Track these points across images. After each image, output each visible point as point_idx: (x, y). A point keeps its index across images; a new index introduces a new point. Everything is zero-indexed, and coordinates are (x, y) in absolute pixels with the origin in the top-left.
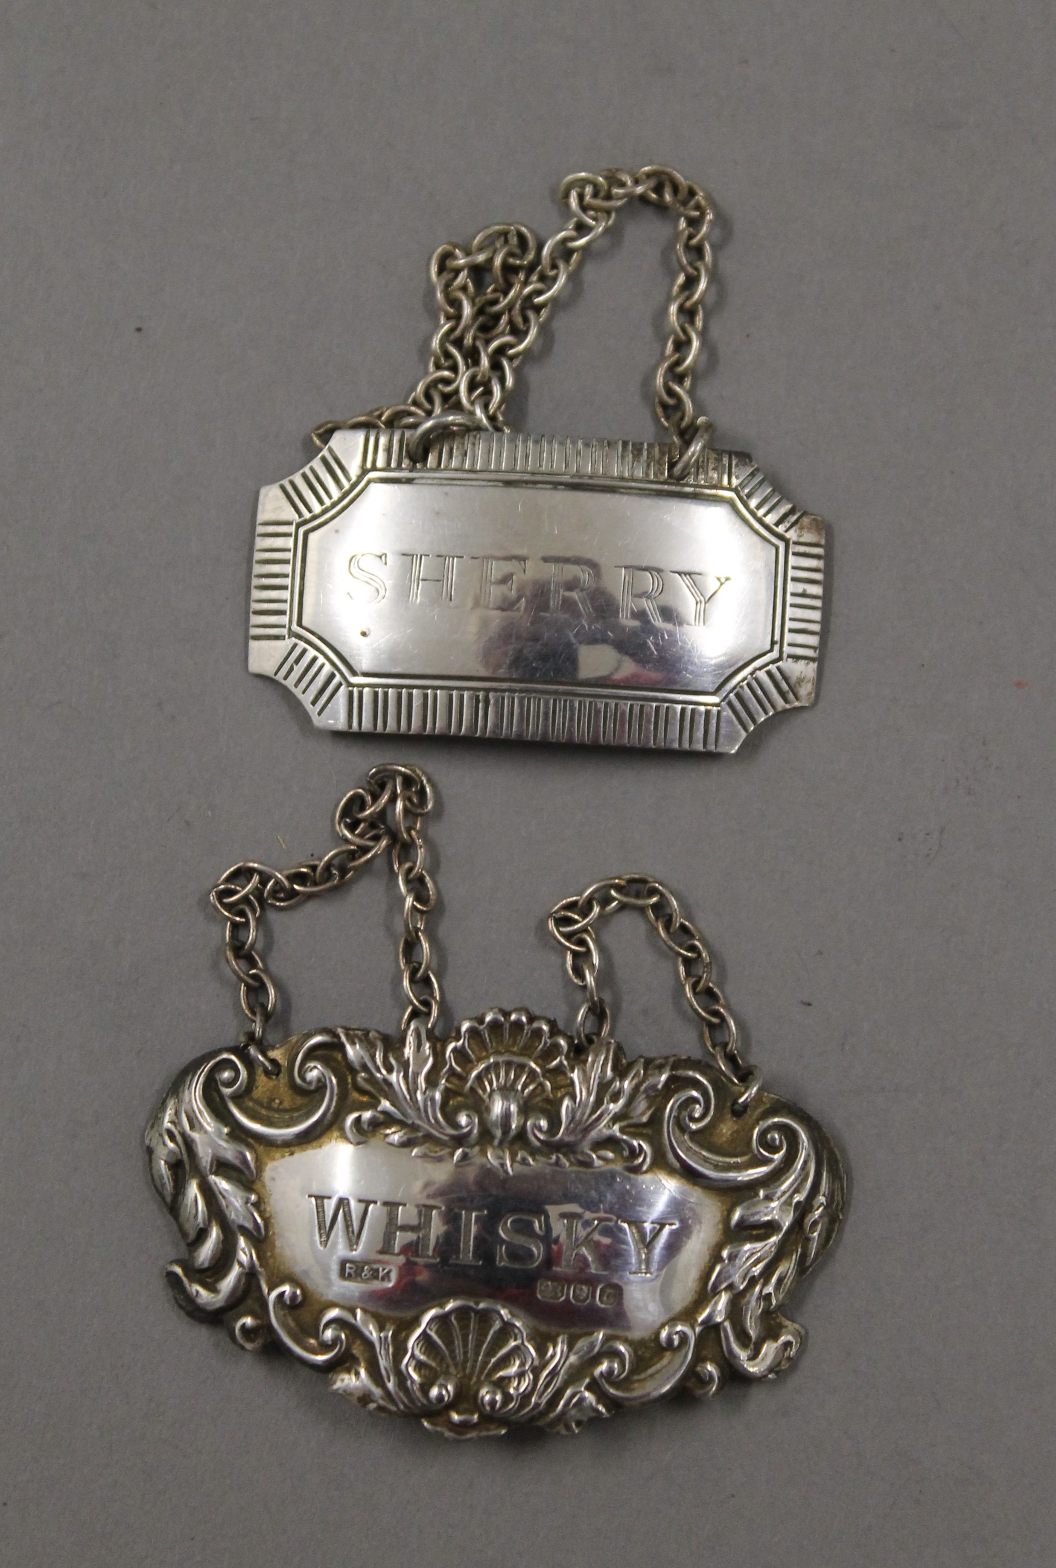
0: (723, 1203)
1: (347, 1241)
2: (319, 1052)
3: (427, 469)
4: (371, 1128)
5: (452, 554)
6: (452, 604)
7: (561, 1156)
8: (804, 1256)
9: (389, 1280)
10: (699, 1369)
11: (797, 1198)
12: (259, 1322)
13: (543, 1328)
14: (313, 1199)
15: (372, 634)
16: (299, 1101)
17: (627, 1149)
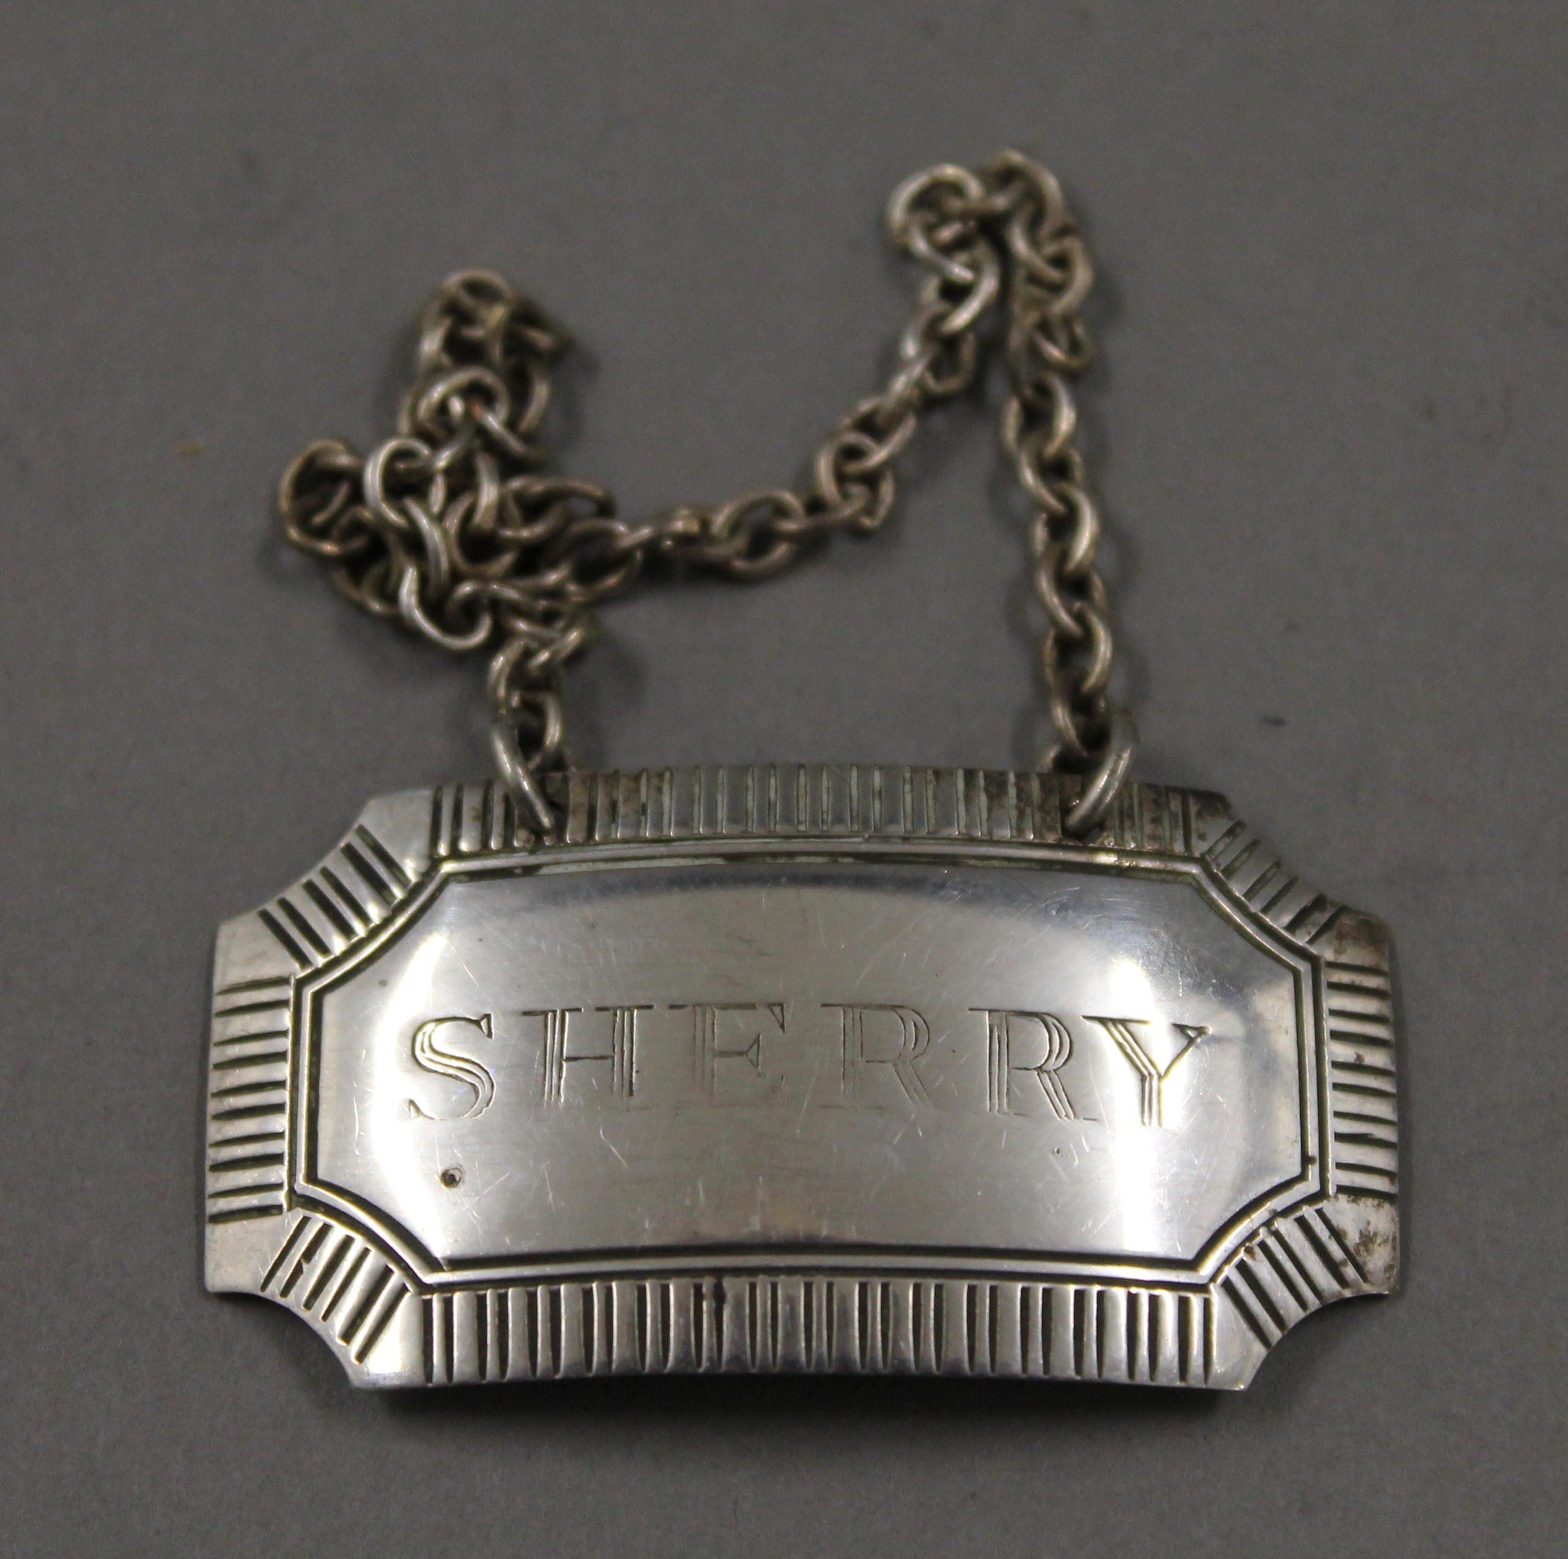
3: (567, 845)
5: (627, 1003)
6: (636, 1100)
15: (467, 1178)
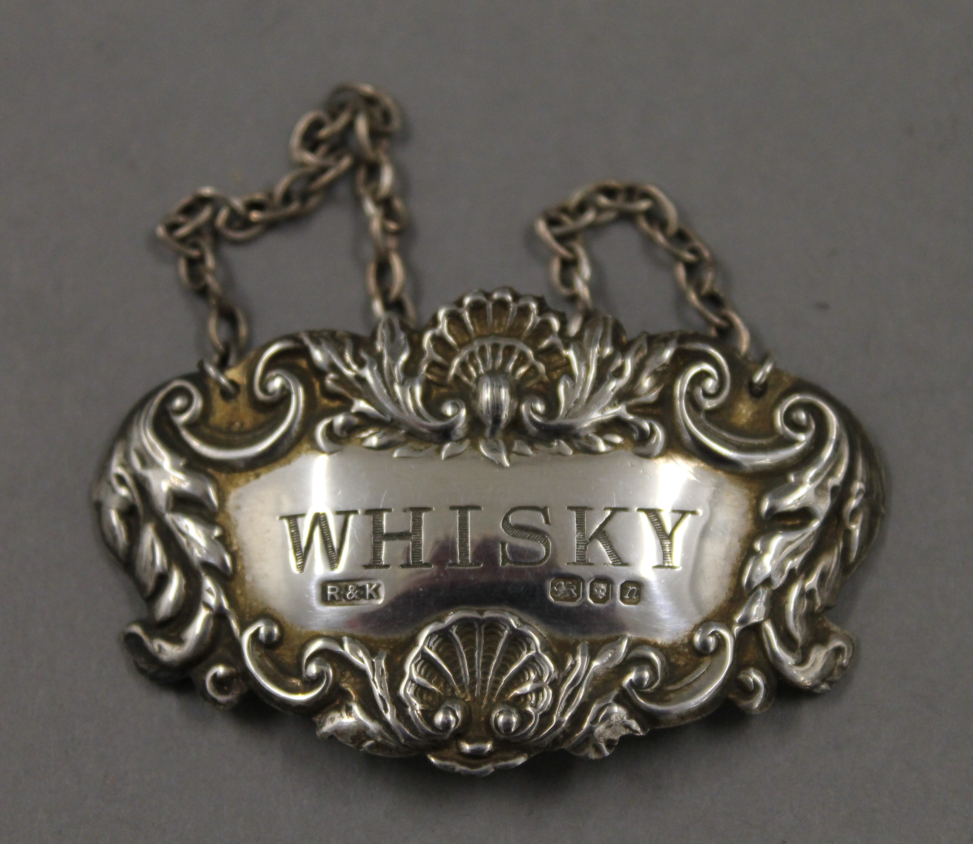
0: (750, 489)
1: (327, 560)
2: (281, 361)
4: (345, 434)
7: (562, 442)
8: (846, 550)
9: (378, 597)
10: (741, 676)
11: (833, 482)
12: (234, 670)
13: (559, 636)
14: (285, 522)
16: (262, 418)
17: (637, 431)
